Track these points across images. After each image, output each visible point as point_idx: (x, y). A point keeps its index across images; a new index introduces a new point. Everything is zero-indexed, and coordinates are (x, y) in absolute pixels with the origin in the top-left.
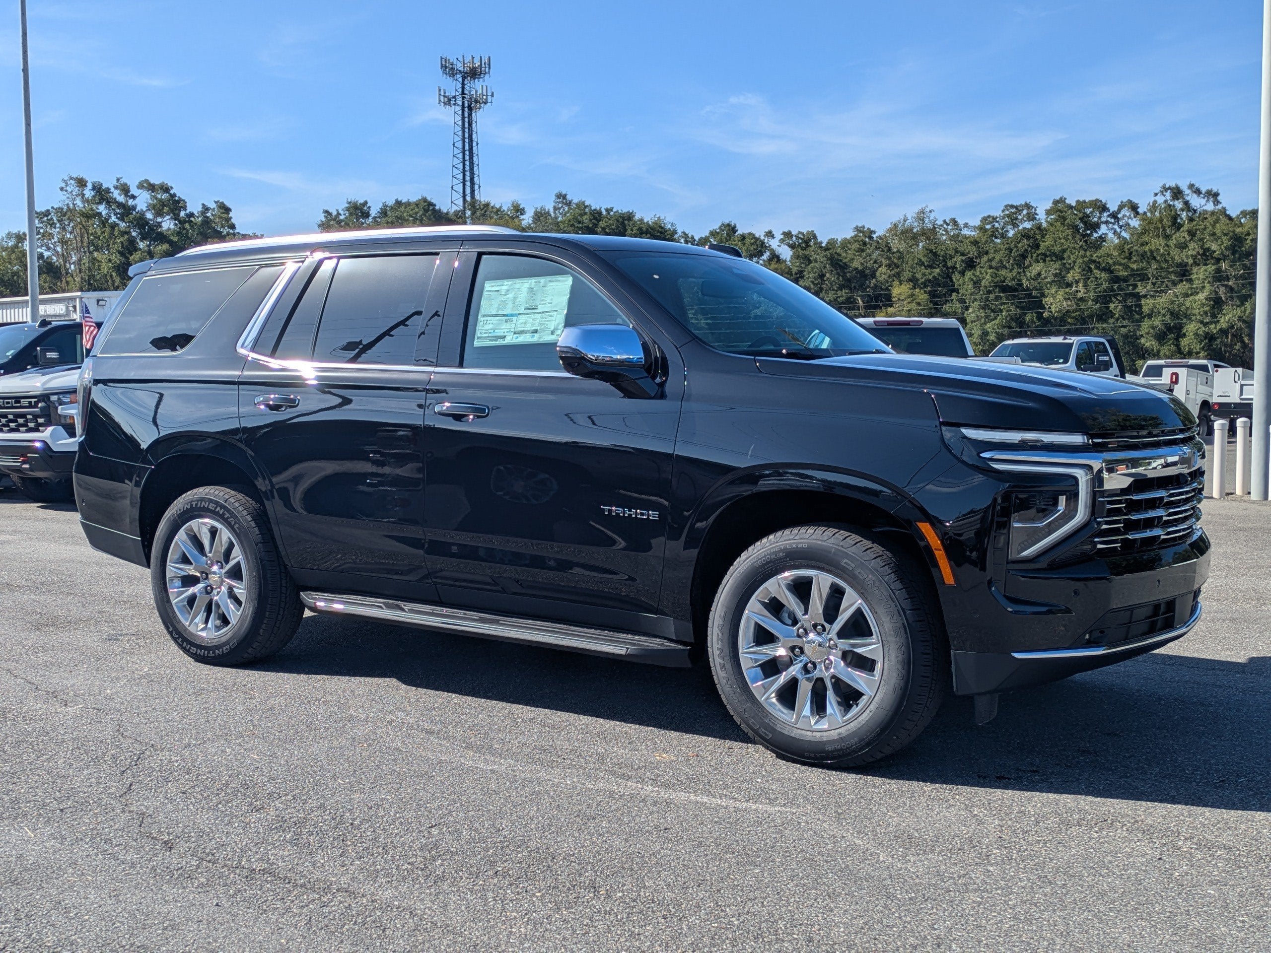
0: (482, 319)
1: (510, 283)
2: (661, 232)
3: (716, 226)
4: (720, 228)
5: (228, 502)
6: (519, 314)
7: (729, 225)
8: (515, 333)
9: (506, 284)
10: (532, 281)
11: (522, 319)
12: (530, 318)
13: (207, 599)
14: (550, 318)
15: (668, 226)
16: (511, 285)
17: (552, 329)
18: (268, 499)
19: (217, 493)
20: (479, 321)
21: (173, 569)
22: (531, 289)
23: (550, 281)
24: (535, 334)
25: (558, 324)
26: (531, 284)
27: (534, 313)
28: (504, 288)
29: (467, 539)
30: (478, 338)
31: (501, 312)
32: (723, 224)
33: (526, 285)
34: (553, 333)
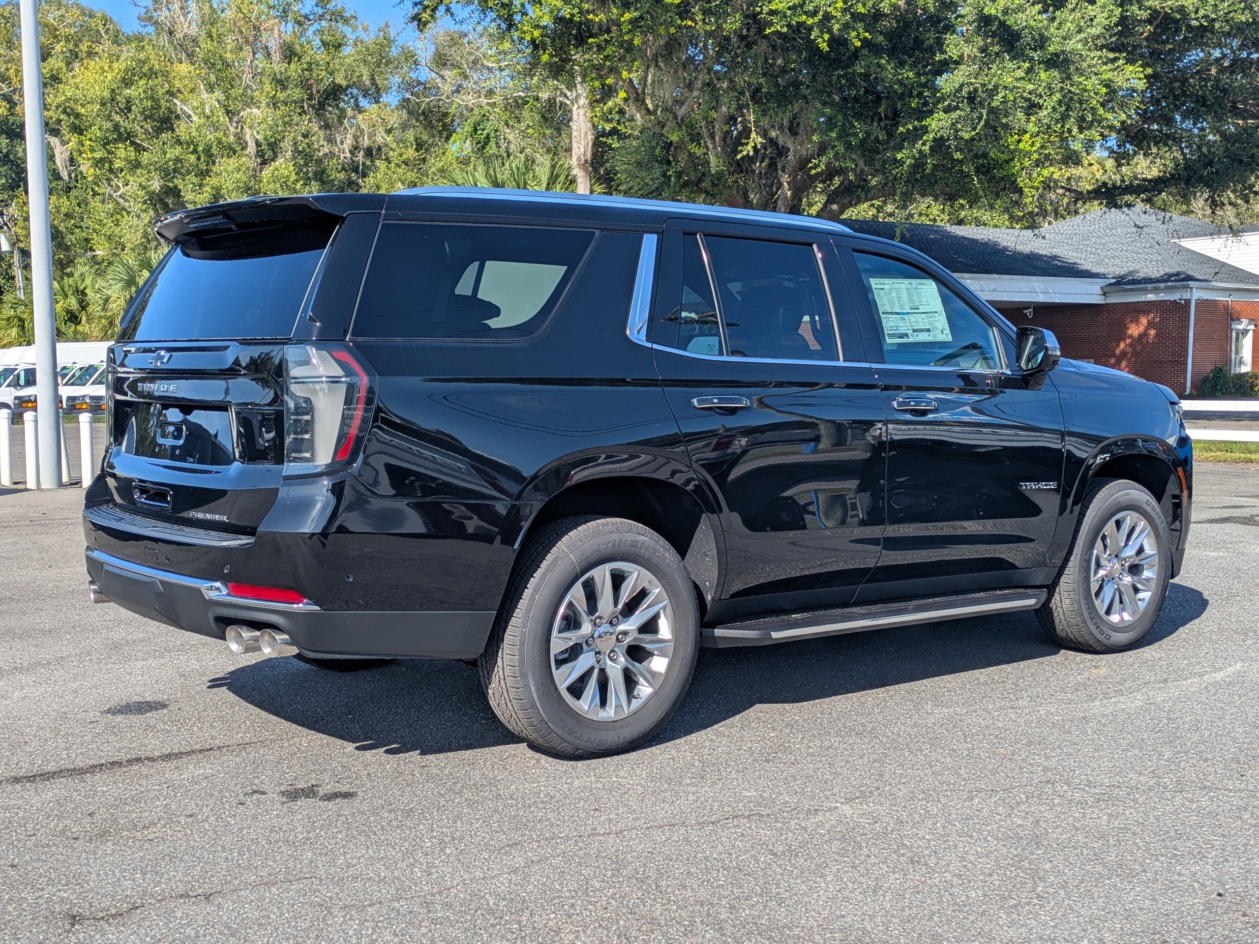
0: (883, 316)
9: (887, 283)
14: (935, 319)
17: (941, 328)
20: (882, 319)
24: (930, 333)
25: (944, 325)
26: (906, 285)
27: (919, 313)
30: (887, 334)
31: (893, 310)
33: (903, 286)
34: (942, 332)
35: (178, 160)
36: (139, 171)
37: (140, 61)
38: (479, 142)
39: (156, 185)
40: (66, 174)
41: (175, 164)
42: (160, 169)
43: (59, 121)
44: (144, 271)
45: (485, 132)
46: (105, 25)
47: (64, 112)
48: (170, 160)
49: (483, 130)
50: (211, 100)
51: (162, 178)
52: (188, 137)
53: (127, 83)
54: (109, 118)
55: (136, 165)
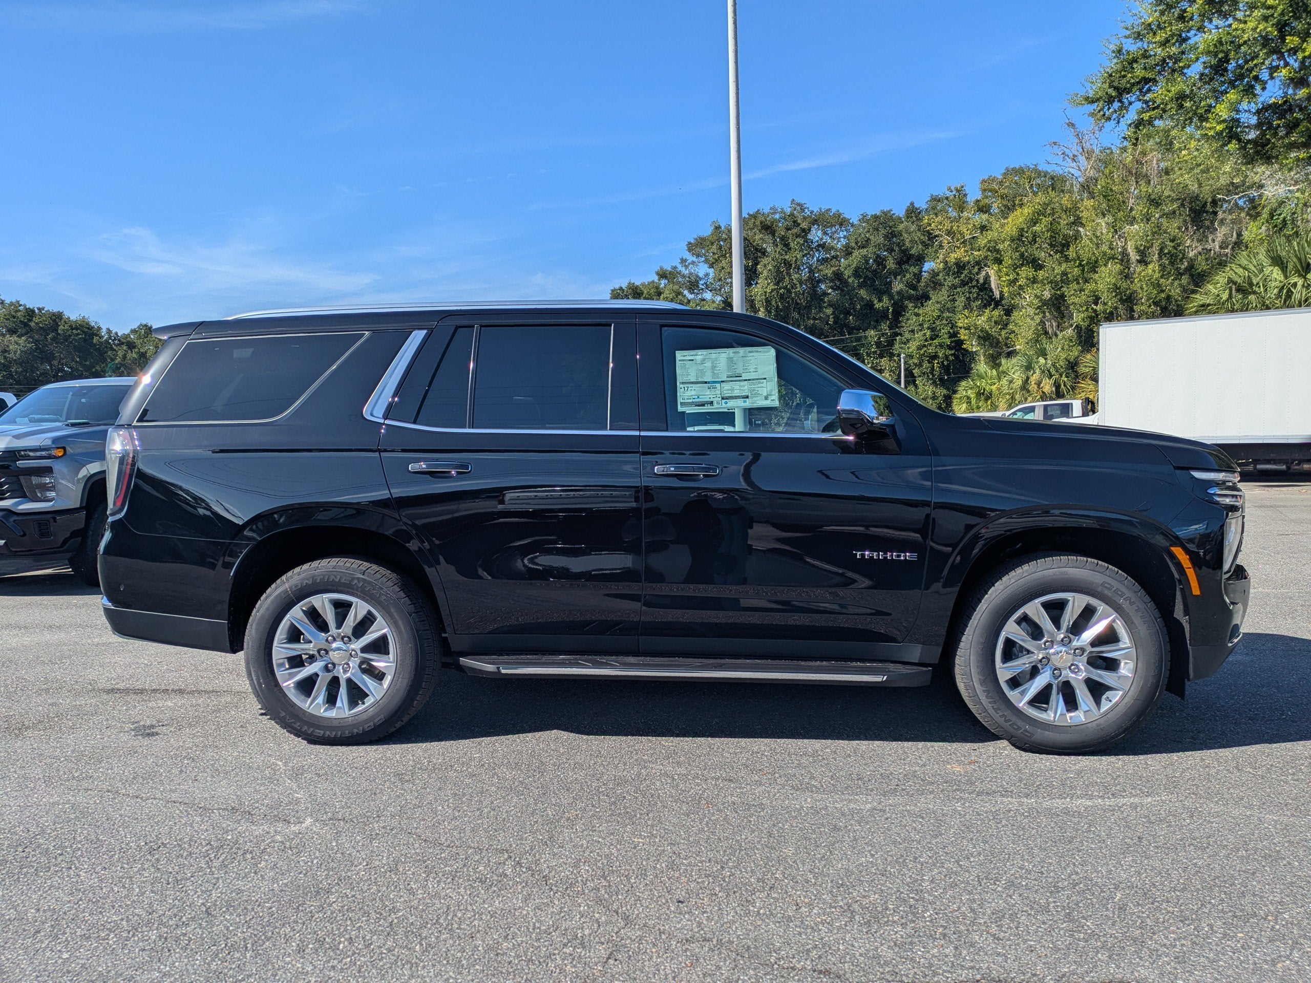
0: (682, 386)
1: (704, 353)
2: (88, 328)
3: (135, 326)
4: (139, 327)
5: (366, 573)
6: (722, 382)
7: (146, 326)
8: (723, 398)
9: (700, 354)
10: (730, 352)
11: (726, 386)
12: (736, 386)
13: (329, 676)
14: (759, 385)
15: (93, 324)
16: (706, 355)
17: (765, 394)
18: (430, 566)
19: (348, 565)
20: (678, 389)
21: (281, 650)
22: (730, 360)
23: (750, 352)
24: (747, 400)
25: (771, 390)
26: (729, 354)
27: (739, 381)
28: (699, 358)
29: (691, 590)
30: (681, 403)
31: (700, 380)
32: (141, 325)
33: (724, 355)
34: (766, 398)
35: (1064, 274)
36: (1035, 286)
37: (1045, 204)
38: (1276, 226)
39: (1047, 295)
40: (998, 293)
41: (1062, 277)
42: (1051, 282)
43: (986, 257)
44: (1040, 358)
45: (1282, 216)
46: (1030, 182)
47: (989, 250)
48: (1058, 274)
49: (1280, 214)
50: (1103, 224)
51: (1053, 289)
52: (1074, 254)
53: (1035, 222)
54: (1016, 250)
55: (1034, 281)
